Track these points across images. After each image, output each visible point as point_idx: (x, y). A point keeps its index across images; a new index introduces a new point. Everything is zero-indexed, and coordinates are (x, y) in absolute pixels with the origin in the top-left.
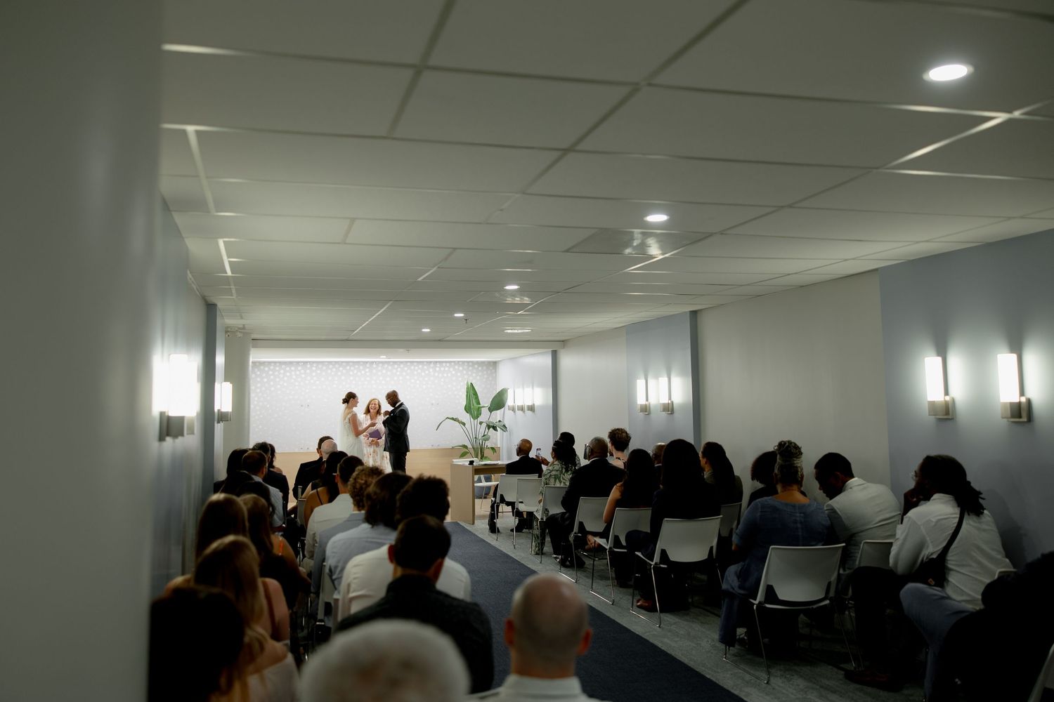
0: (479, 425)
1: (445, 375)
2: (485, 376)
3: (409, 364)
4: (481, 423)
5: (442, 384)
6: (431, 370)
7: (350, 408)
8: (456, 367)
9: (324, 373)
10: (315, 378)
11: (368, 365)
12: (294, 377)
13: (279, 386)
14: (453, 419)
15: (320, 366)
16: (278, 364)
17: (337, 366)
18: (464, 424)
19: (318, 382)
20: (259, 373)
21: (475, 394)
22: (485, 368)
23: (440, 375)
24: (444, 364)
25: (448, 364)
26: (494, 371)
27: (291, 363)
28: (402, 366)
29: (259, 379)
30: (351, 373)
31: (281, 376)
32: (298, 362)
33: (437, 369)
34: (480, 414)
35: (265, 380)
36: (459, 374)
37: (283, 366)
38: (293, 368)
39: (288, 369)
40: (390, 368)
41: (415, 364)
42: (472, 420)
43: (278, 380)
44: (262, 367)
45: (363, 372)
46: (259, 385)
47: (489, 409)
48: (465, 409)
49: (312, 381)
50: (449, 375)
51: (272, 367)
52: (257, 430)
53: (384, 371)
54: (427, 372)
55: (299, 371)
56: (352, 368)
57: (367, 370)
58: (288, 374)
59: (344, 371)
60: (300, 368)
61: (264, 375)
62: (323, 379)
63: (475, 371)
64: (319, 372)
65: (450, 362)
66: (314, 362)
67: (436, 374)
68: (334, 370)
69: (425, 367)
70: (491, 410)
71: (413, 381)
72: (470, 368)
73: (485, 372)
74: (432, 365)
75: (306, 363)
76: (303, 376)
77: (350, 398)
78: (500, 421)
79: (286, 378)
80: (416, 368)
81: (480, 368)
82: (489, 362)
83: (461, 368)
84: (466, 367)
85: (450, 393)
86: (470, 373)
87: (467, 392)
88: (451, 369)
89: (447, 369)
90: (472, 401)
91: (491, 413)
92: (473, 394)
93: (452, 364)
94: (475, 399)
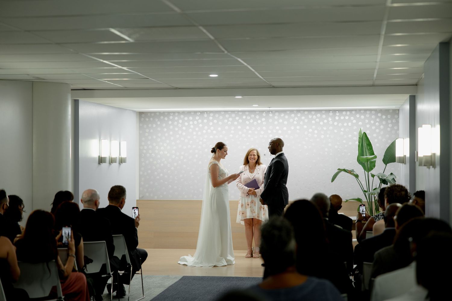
0: (371, 178)
1: (345, 124)
2: (390, 125)
3: (306, 113)
4: (373, 176)
5: (342, 133)
6: (330, 119)
7: (218, 159)
8: (358, 116)
9: (220, 123)
10: (212, 128)
11: (264, 114)
12: (192, 126)
13: (178, 136)
14: (345, 170)
15: (217, 115)
16: (177, 114)
17: (233, 115)
18: (357, 176)
19: (215, 132)
20: (159, 123)
21: (369, 144)
22: (389, 117)
23: (340, 124)
24: (344, 113)
25: (348, 113)
27: (189, 112)
28: (299, 115)
29: (159, 129)
30: (247, 122)
31: (180, 125)
32: (195, 112)
33: (337, 118)
34: (374, 166)
35: (165, 130)
36: (360, 123)
37: (182, 116)
38: (191, 118)
39: (186, 118)
40: (287, 117)
41: (313, 113)
43: (177, 129)
44: (162, 117)
45: (259, 121)
46: (160, 135)
47: (384, 161)
48: (358, 160)
49: (209, 131)
50: (350, 124)
51: (171, 117)
52: (158, 177)
53: (281, 121)
54: (325, 121)
55: (197, 120)
56: (249, 118)
57: (263, 119)
58: (186, 124)
59: (240, 121)
60: (197, 118)
61: (164, 125)
62: (219, 129)
63: (378, 120)
64: (215, 121)
65: (351, 111)
66: (211, 112)
67: (336, 123)
68: (230, 119)
69: (324, 116)
70: (386, 162)
71: (310, 130)
72: (373, 117)
73: (389, 121)
74: (331, 114)
75: (202, 112)
76: (201, 125)
77: (220, 148)
78: (392, 174)
79: (184, 128)
80: (314, 117)
81: (384, 117)
82: (394, 110)
83: (363, 117)
84: (368, 116)
85: (350, 143)
86: (372, 122)
87: (359, 142)
88: (352, 118)
89: (347, 118)
90: (366, 151)
91: (386, 165)
92: (367, 144)
93: (353, 112)
94: (370, 148)
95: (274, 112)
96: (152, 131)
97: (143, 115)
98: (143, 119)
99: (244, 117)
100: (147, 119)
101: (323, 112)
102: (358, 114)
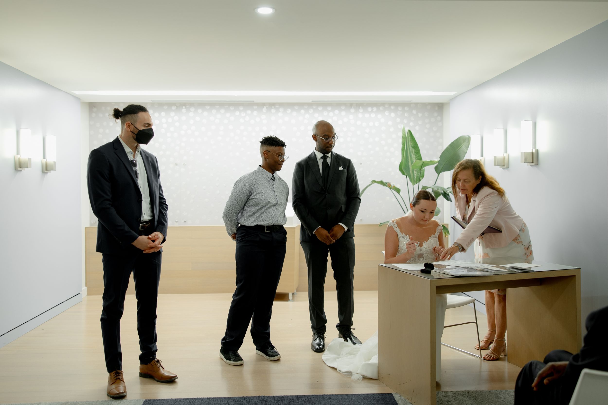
1: (371, 124)
2: (428, 126)
3: (320, 108)
5: (367, 135)
6: (351, 117)
8: (387, 113)
9: (204, 121)
10: (193, 128)
11: (264, 110)
12: (165, 125)
14: (382, 183)
15: (200, 111)
17: (222, 111)
18: (398, 191)
19: (197, 133)
21: (416, 147)
22: (426, 114)
23: (364, 124)
24: (370, 109)
25: (375, 109)
26: (439, 118)
27: (161, 106)
28: (311, 111)
30: (242, 121)
32: (170, 106)
33: (360, 115)
34: (423, 176)
36: (390, 123)
38: (163, 114)
39: (156, 115)
40: (295, 114)
41: (329, 108)
42: (410, 183)
45: (258, 120)
47: (436, 169)
48: (400, 169)
49: (189, 132)
50: (377, 124)
55: (172, 117)
56: (243, 114)
57: (264, 117)
58: (157, 122)
59: (232, 118)
60: (172, 114)
62: (203, 129)
63: (412, 118)
64: (198, 118)
65: (378, 106)
66: (192, 105)
67: (359, 123)
69: (343, 113)
70: (438, 170)
73: (427, 120)
74: (353, 109)
76: (177, 124)
80: (331, 113)
81: (420, 115)
82: (433, 106)
83: (393, 115)
86: (405, 121)
87: (403, 144)
88: (380, 116)
89: (373, 115)
90: (411, 156)
91: (439, 175)
92: (411, 146)
93: (381, 108)
94: (415, 152)
95: (277, 107)
96: (107, 131)
97: (95, 110)
98: (94, 115)
99: (237, 113)
100: (101, 115)
101: (343, 108)
102: (387, 111)
